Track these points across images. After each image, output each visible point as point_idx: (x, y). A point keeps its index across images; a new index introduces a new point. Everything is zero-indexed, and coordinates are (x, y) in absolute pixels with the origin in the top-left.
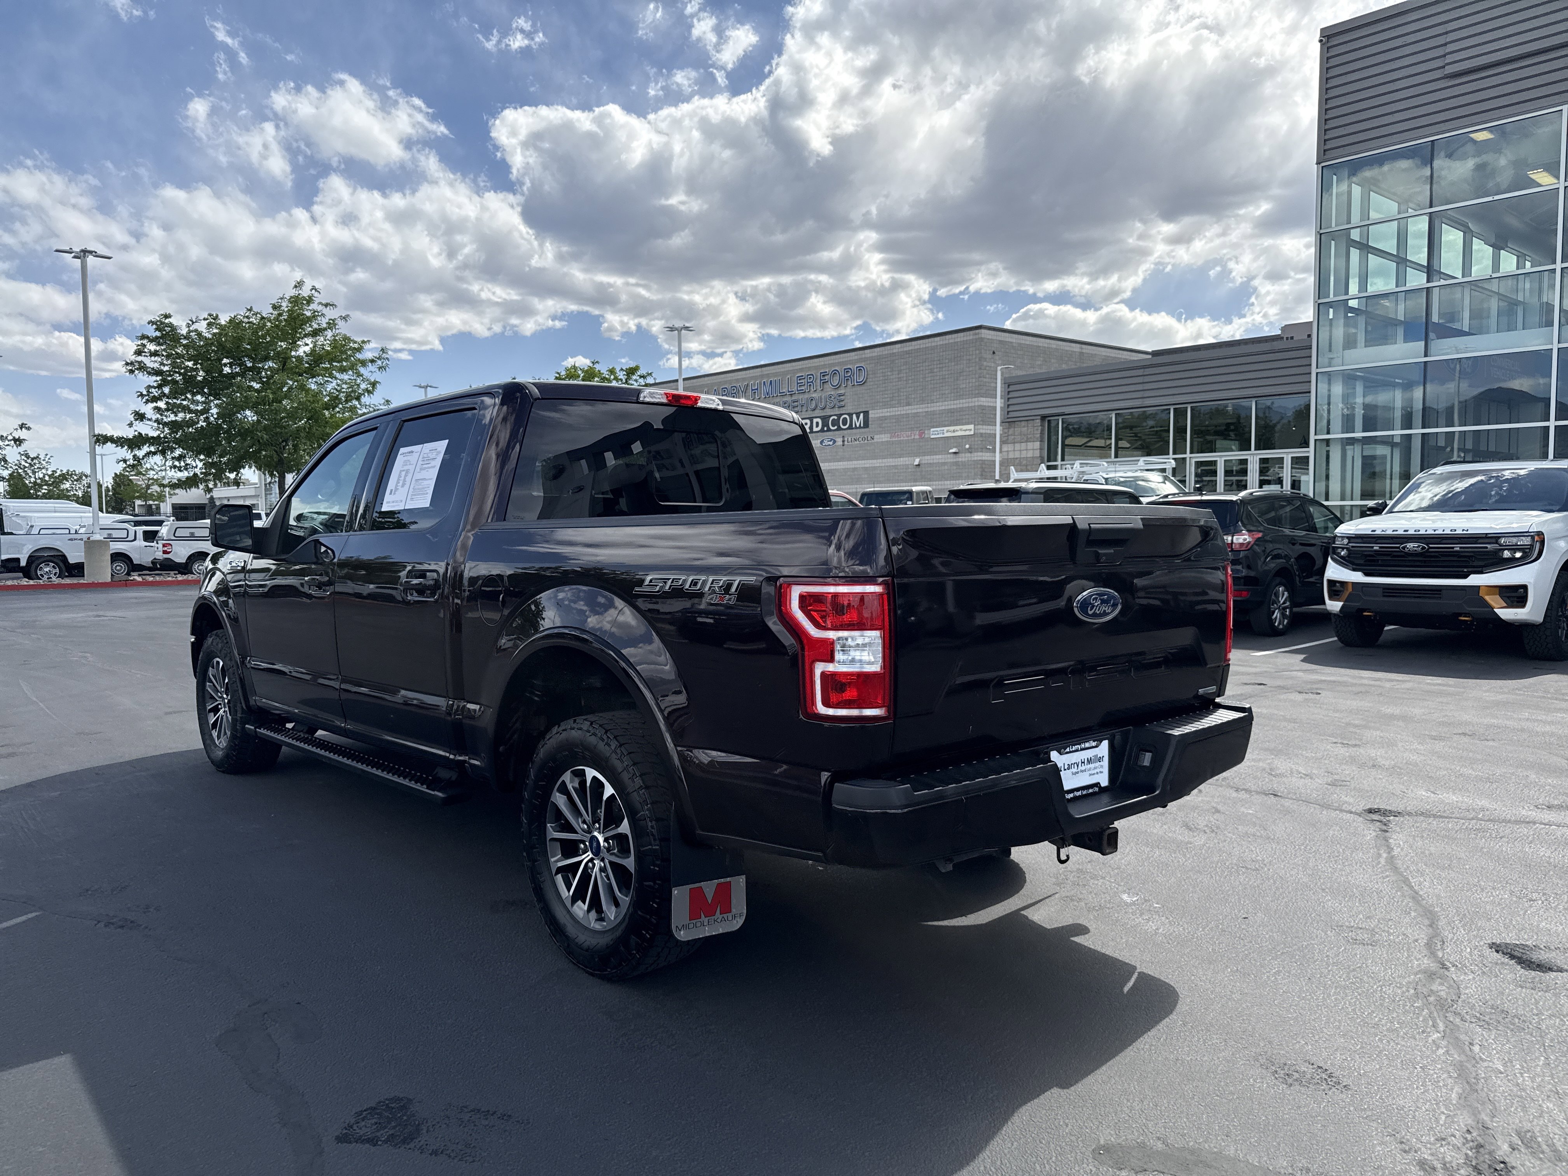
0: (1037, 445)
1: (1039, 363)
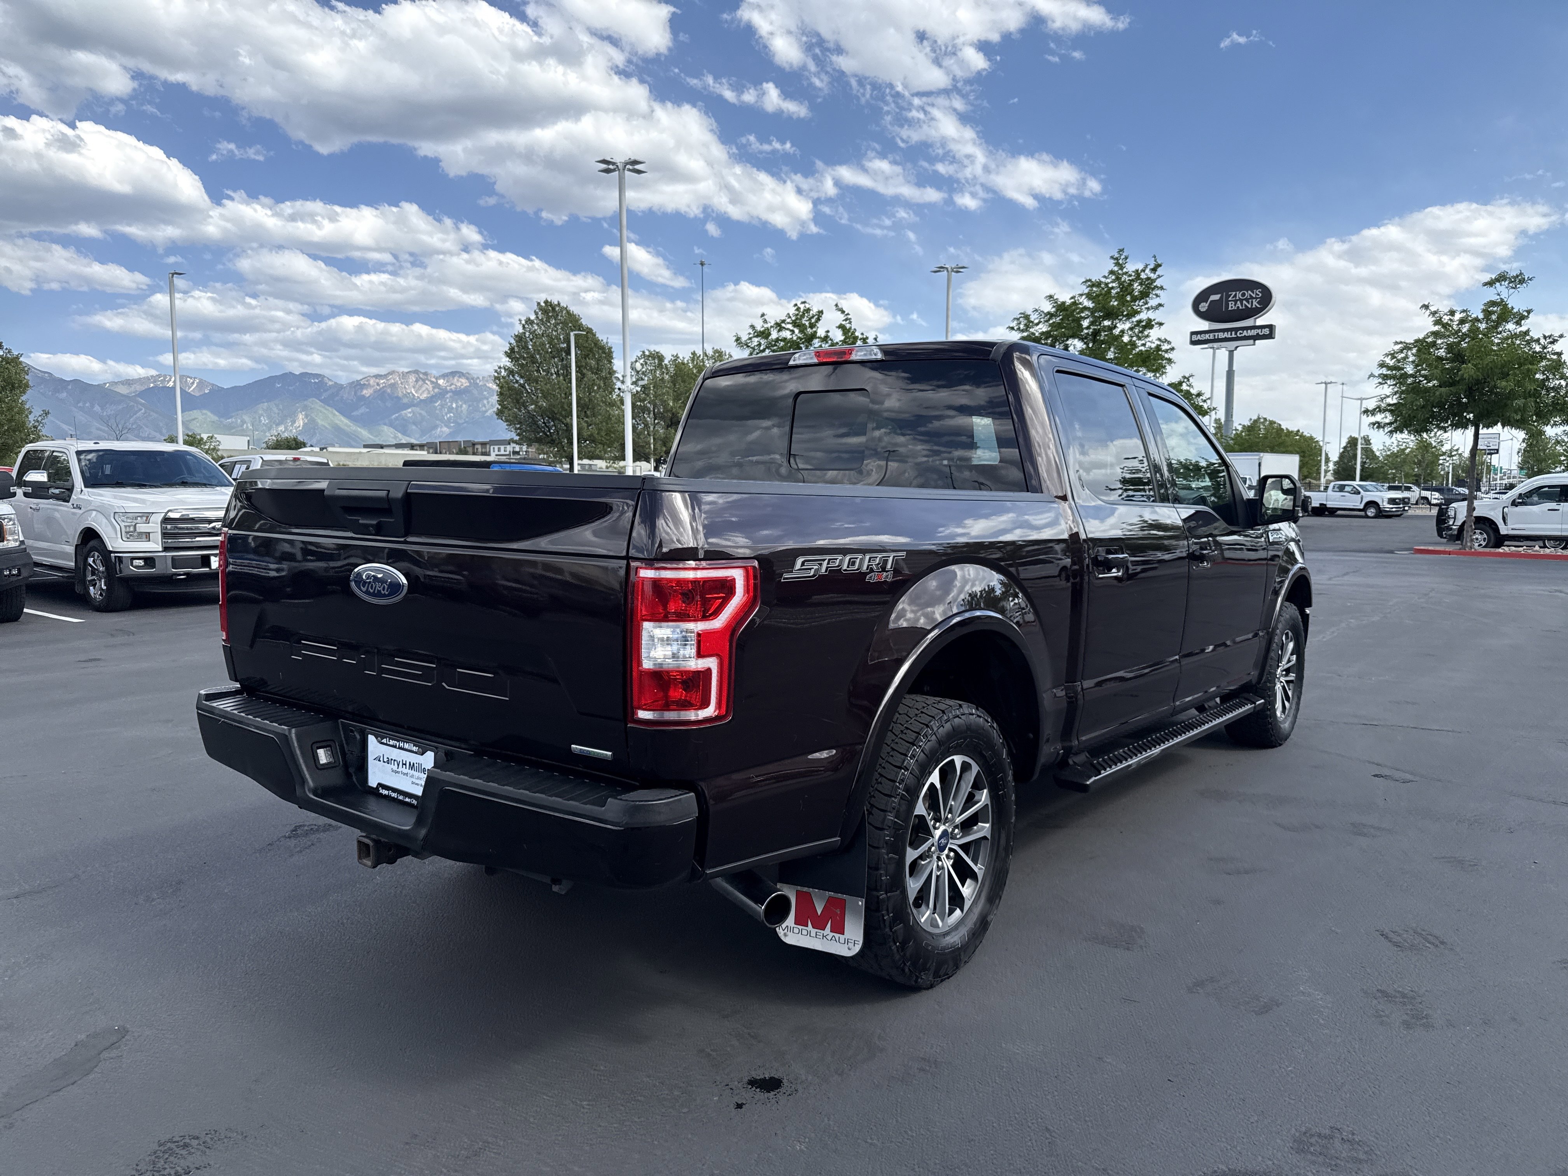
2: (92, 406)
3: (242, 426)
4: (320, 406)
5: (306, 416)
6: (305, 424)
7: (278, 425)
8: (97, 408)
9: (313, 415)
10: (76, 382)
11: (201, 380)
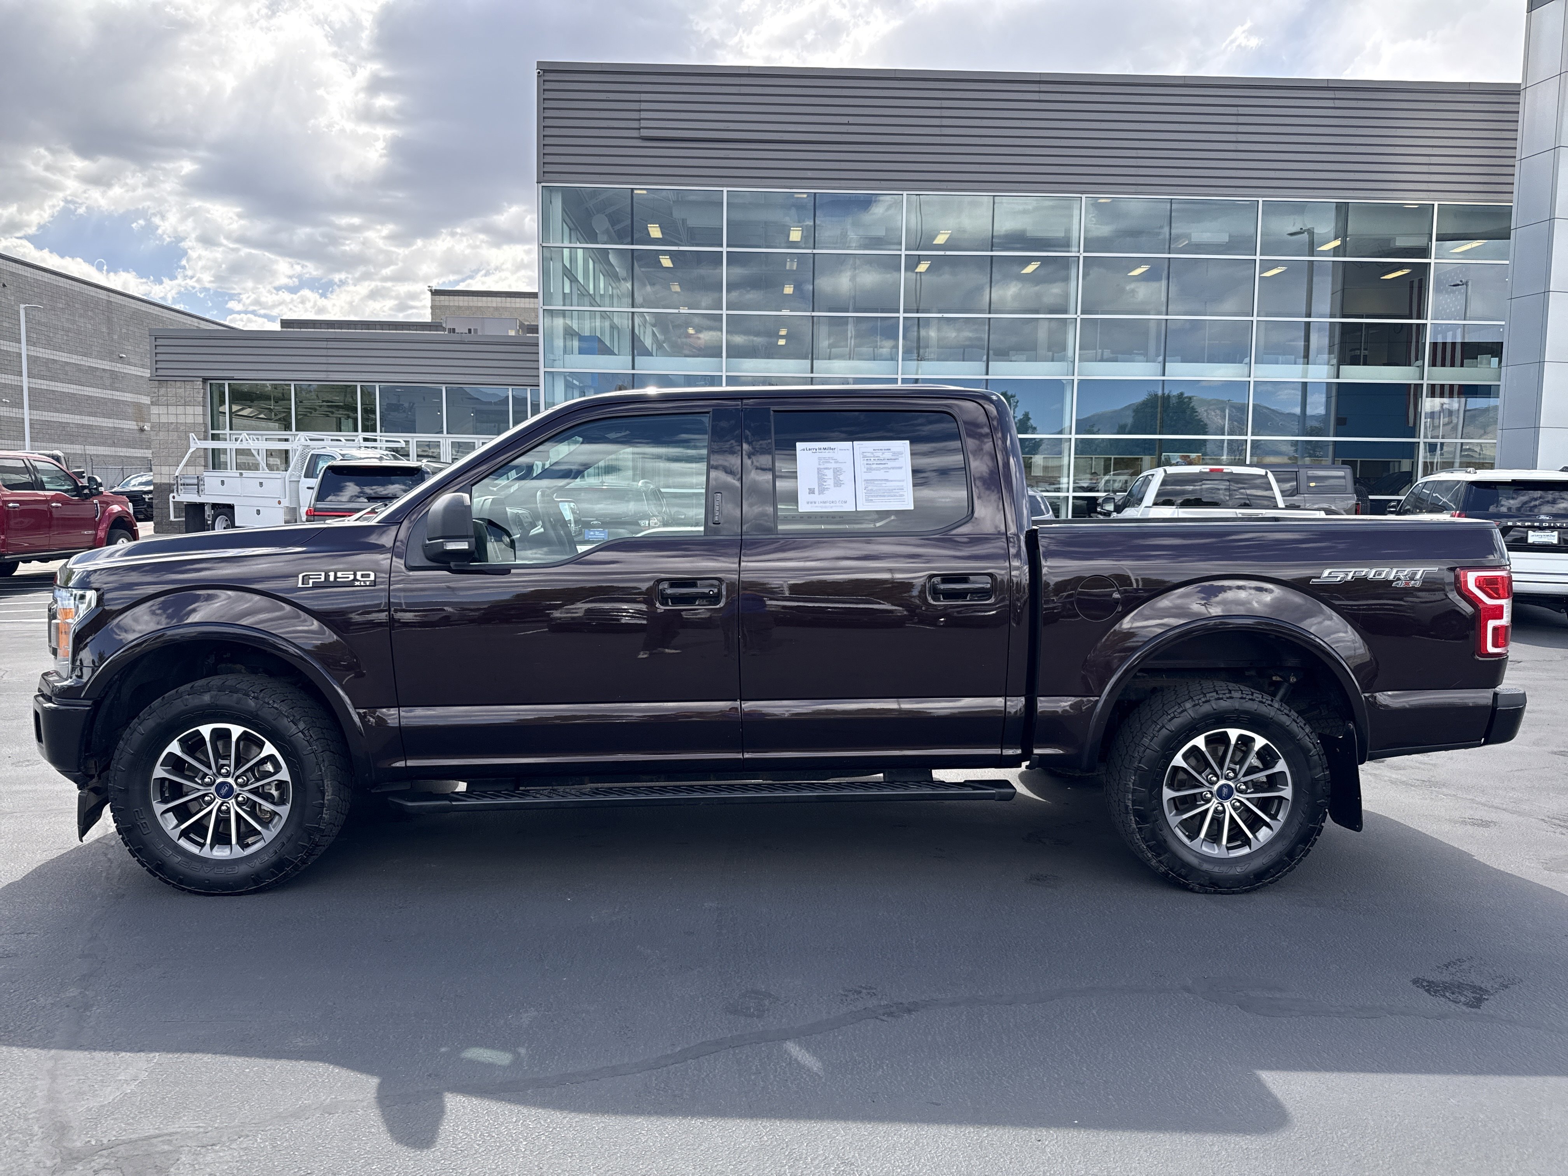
0: (199, 410)
1: (61, 306)
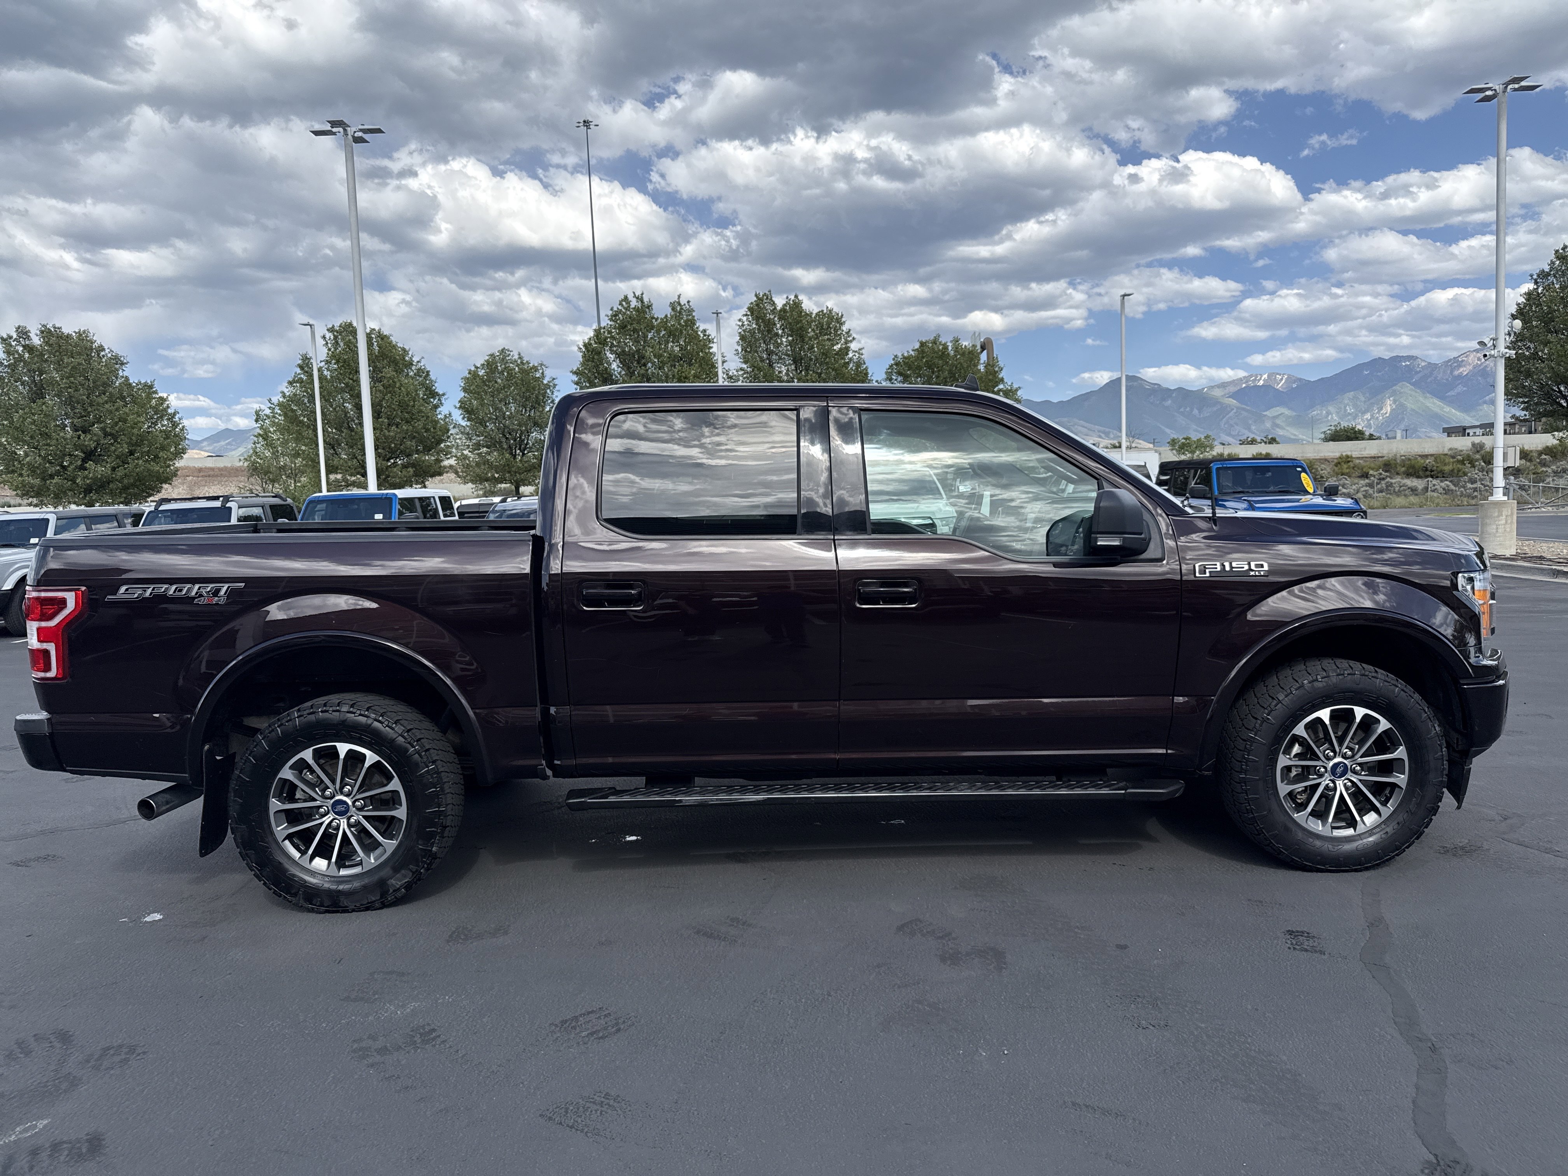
2: (1192, 410)
3: (1328, 416)
4: (1411, 390)
5: (1395, 401)
6: (1392, 410)
7: (1364, 413)
8: (1196, 412)
9: (1402, 400)
10: (1180, 389)
11: (1289, 375)
